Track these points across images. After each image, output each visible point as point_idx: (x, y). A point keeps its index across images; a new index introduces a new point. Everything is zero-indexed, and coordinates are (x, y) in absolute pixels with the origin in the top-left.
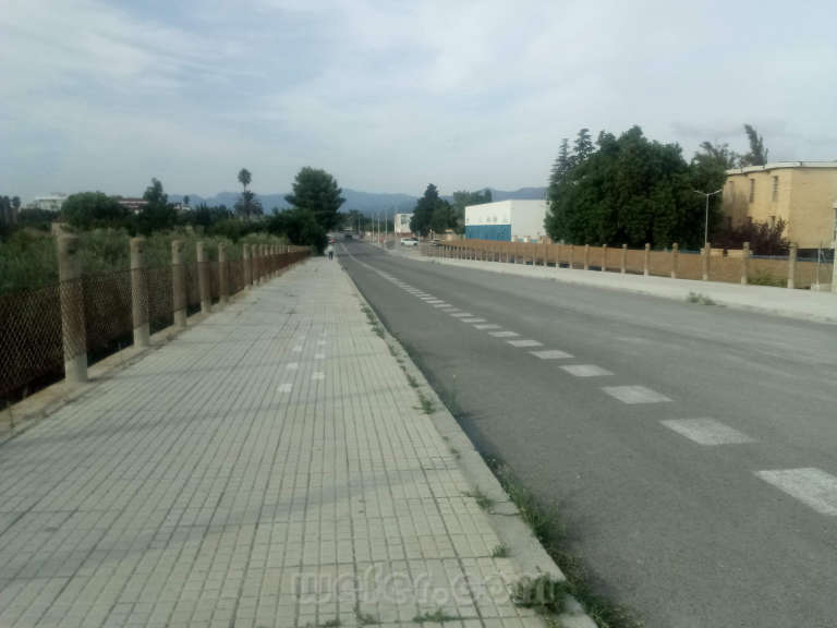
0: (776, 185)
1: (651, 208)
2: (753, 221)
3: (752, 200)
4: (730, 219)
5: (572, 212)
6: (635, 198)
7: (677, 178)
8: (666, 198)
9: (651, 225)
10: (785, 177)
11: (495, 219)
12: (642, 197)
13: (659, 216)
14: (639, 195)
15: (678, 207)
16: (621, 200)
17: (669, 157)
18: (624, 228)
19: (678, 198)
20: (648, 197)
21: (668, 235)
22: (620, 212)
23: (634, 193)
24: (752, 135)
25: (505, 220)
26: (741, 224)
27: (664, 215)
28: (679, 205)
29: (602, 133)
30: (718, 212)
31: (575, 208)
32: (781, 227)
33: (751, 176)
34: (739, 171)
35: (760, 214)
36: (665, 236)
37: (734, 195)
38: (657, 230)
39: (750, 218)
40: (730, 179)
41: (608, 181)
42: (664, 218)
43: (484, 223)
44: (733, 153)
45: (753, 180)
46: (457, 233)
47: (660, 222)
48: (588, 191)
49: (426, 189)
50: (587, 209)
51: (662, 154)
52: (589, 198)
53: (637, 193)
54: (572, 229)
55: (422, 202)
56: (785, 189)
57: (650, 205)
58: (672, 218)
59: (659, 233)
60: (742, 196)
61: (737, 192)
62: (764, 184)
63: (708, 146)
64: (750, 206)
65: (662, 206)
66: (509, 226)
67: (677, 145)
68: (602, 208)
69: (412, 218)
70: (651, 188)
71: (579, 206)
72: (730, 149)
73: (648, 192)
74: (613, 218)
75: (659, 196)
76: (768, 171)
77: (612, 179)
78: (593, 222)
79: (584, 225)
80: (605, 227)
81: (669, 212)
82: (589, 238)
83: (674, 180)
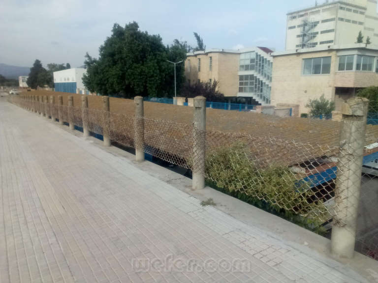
0: (211, 62)
1: (144, 72)
2: (201, 82)
3: (199, 70)
4: (189, 80)
5: (98, 73)
6: (135, 65)
7: (159, 55)
8: (154, 66)
9: (146, 82)
10: (215, 57)
11: (68, 79)
12: (139, 65)
13: (150, 77)
14: (137, 64)
15: (160, 72)
16: (127, 66)
17: (155, 42)
18: (130, 84)
19: (160, 67)
20: (143, 65)
21: (156, 88)
22: (127, 74)
23: (135, 62)
24: (198, 38)
25: (73, 80)
26: (195, 83)
27: (152, 76)
28: (161, 71)
29: (115, 25)
30: (183, 76)
31: (99, 71)
32: (215, 84)
33: (198, 57)
34: (192, 54)
35: (204, 77)
36: (154, 90)
37: (191, 67)
38: (150, 86)
39: (199, 80)
40: (188, 58)
41: (118, 54)
42: (153, 78)
43: (63, 81)
44: (189, 47)
45: (199, 59)
46: (51, 87)
47: (151, 81)
48: (106, 59)
49: (34, 62)
50: (107, 71)
51: (150, 40)
52: (107, 64)
53: (137, 61)
54: (98, 84)
55: (32, 69)
56: (215, 64)
57: (144, 70)
58: (157, 78)
59: (151, 88)
60: (195, 67)
61: (192, 65)
62: (205, 61)
63: (177, 42)
64: (199, 73)
65: (151, 71)
66: (75, 83)
67: (159, 36)
68: (115, 71)
69: (28, 79)
70: (145, 59)
71: (102, 70)
72: (188, 44)
73: (143, 62)
74: (122, 77)
75: (149, 65)
76: (207, 54)
77: (120, 52)
78: (111, 80)
79: (106, 82)
80: (119, 84)
81: (155, 75)
82: (110, 91)
83: (158, 55)
